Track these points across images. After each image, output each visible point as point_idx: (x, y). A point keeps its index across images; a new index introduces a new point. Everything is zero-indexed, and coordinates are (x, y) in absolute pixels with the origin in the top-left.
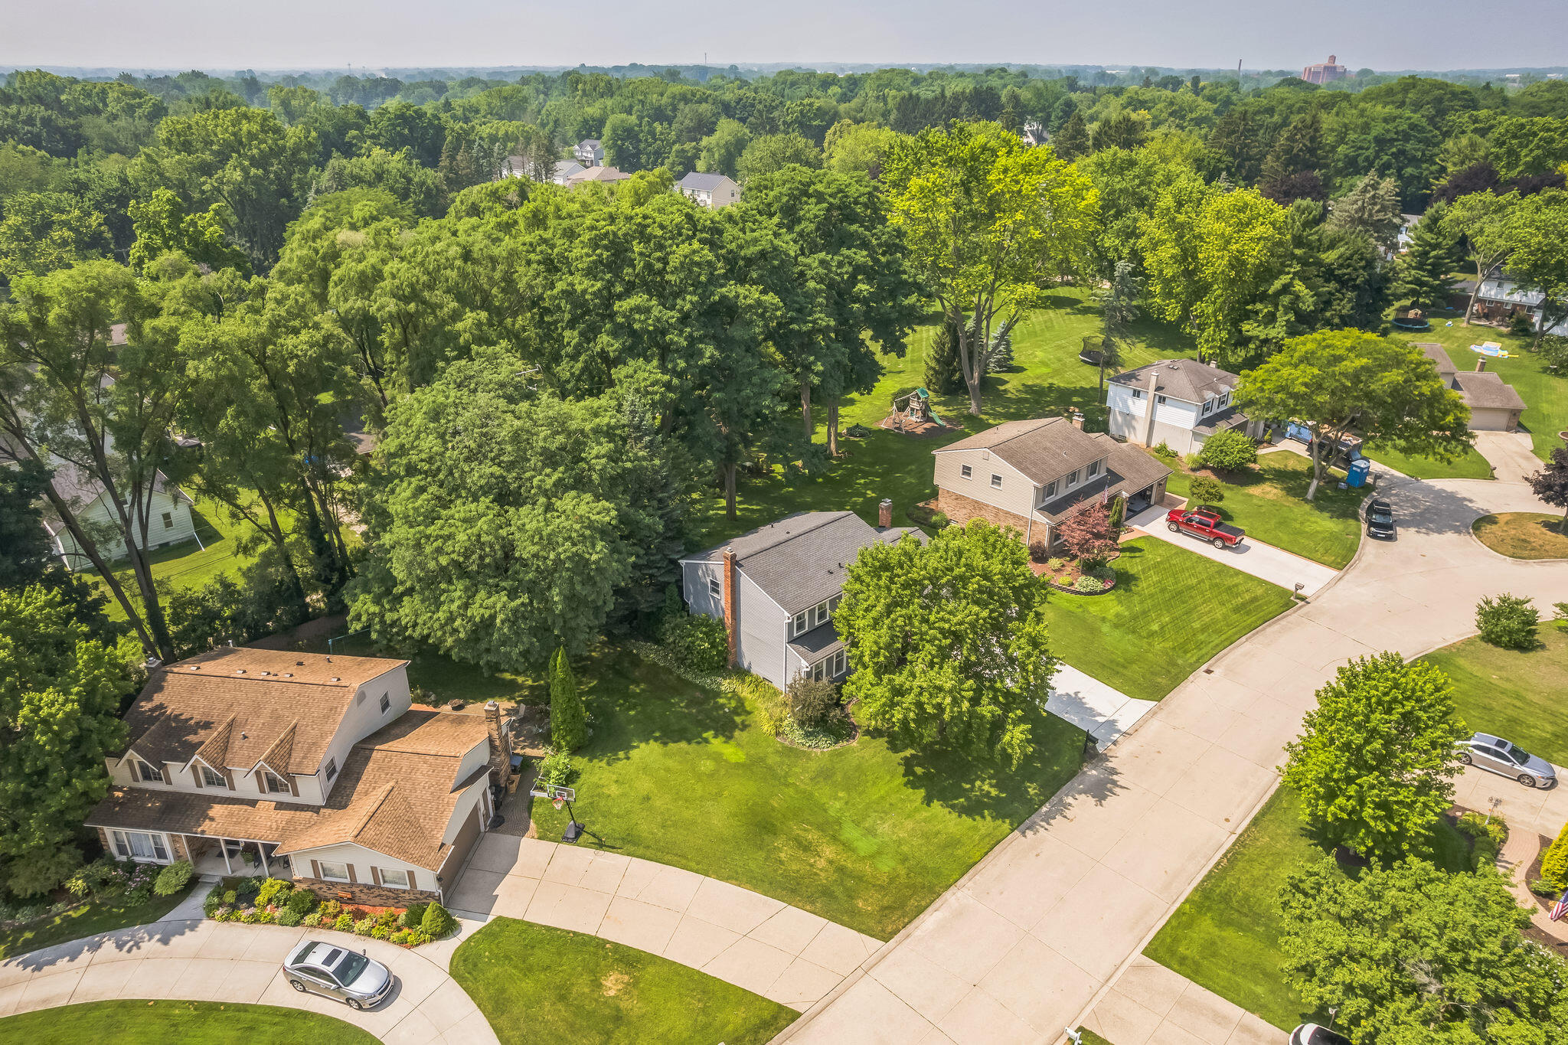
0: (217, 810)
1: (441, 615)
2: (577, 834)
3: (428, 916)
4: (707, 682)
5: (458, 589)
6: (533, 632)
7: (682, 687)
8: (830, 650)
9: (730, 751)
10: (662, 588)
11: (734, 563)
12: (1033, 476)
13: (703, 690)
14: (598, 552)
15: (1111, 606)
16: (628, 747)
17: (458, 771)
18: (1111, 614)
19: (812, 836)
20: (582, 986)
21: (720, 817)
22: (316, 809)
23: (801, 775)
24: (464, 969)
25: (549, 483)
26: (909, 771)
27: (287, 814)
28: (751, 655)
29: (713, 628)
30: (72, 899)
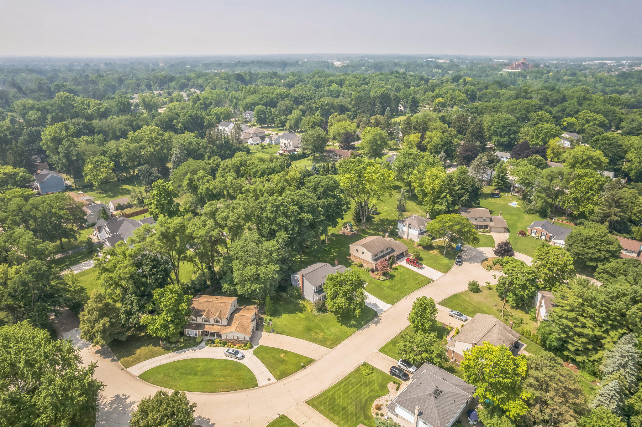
0: (206, 326)
1: (245, 288)
2: (273, 331)
3: (248, 345)
4: (297, 301)
5: (249, 283)
6: (263, 291)
7: (292, 302)
8: (323, 294)
9: (302, 316)
10: (287, 281)
11: (303, 276)
12: (371, 252)
13: (296, 303)
14: (276, 276)
15: (388, 283)
16: (281, 315)
17: (251, 319)
18: (387, 285)
19: (318, 331)
20: (277, 356)
21: (300, 328)
22: (225, 326)
23: (317, 321)
24: (256, 353)
25: (266, 261)
26: (338, 319)
27: (220, 327)
28: (306, 296)
29: (298, 290)
30: (181, 342)
